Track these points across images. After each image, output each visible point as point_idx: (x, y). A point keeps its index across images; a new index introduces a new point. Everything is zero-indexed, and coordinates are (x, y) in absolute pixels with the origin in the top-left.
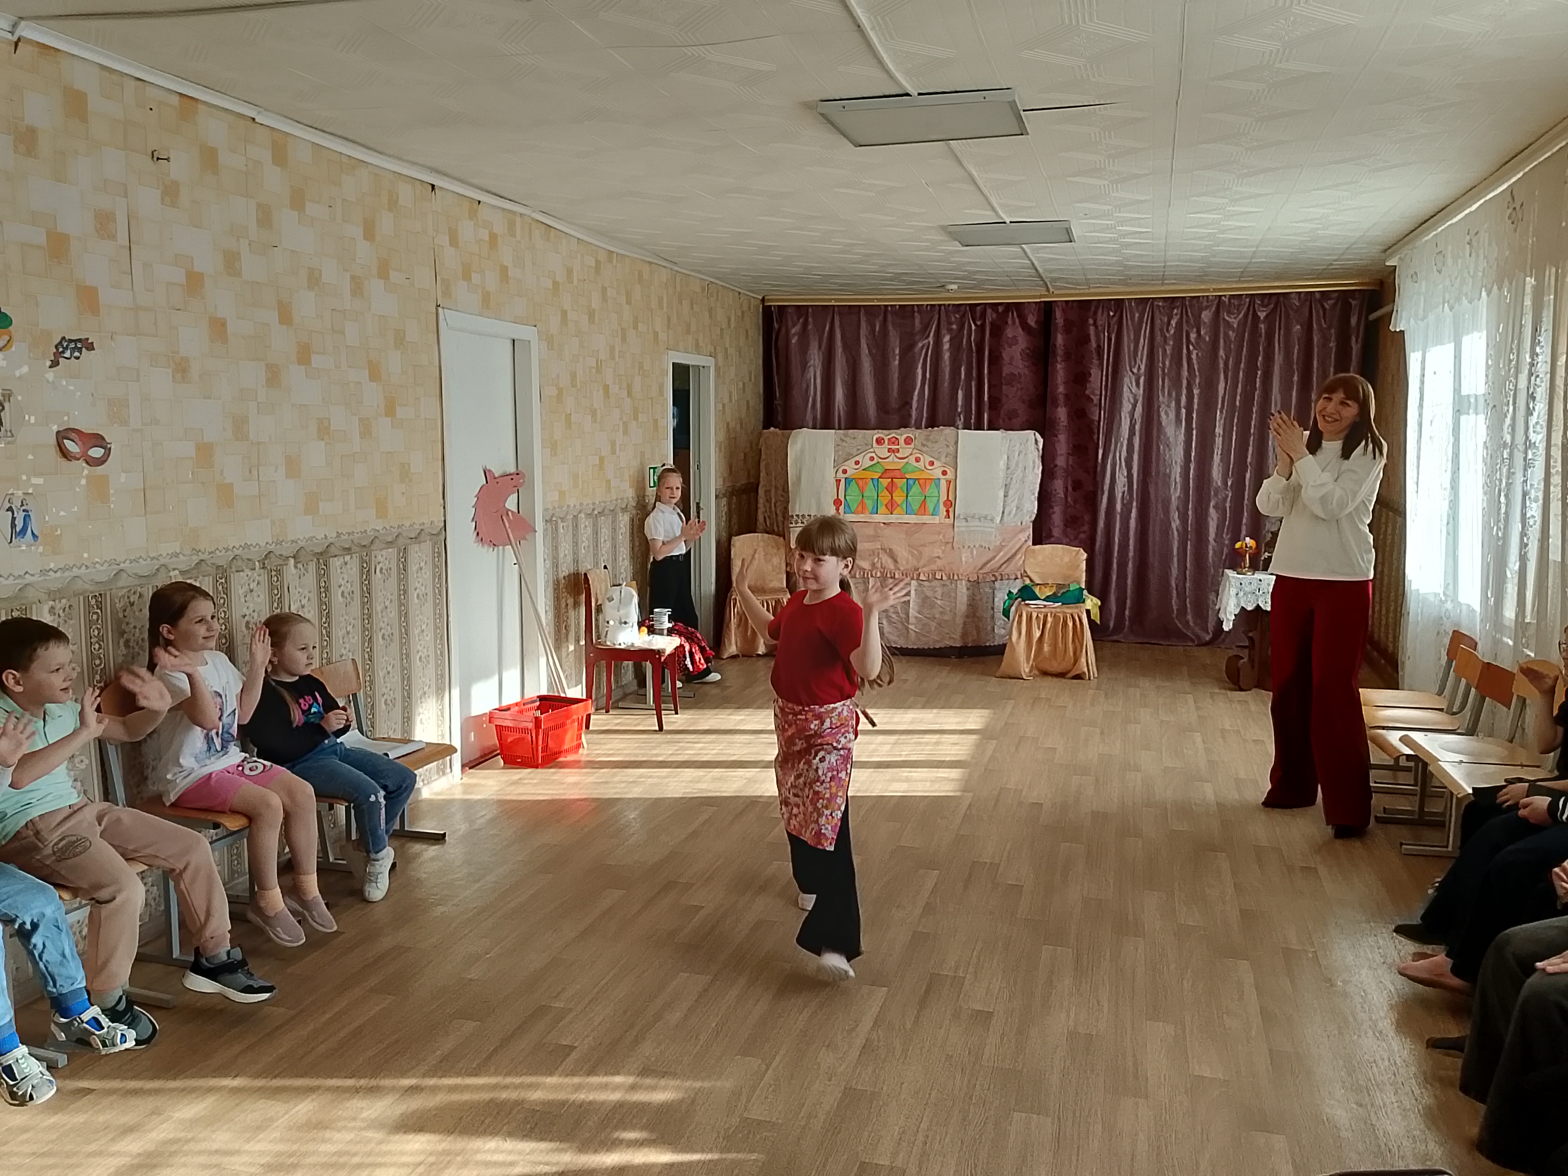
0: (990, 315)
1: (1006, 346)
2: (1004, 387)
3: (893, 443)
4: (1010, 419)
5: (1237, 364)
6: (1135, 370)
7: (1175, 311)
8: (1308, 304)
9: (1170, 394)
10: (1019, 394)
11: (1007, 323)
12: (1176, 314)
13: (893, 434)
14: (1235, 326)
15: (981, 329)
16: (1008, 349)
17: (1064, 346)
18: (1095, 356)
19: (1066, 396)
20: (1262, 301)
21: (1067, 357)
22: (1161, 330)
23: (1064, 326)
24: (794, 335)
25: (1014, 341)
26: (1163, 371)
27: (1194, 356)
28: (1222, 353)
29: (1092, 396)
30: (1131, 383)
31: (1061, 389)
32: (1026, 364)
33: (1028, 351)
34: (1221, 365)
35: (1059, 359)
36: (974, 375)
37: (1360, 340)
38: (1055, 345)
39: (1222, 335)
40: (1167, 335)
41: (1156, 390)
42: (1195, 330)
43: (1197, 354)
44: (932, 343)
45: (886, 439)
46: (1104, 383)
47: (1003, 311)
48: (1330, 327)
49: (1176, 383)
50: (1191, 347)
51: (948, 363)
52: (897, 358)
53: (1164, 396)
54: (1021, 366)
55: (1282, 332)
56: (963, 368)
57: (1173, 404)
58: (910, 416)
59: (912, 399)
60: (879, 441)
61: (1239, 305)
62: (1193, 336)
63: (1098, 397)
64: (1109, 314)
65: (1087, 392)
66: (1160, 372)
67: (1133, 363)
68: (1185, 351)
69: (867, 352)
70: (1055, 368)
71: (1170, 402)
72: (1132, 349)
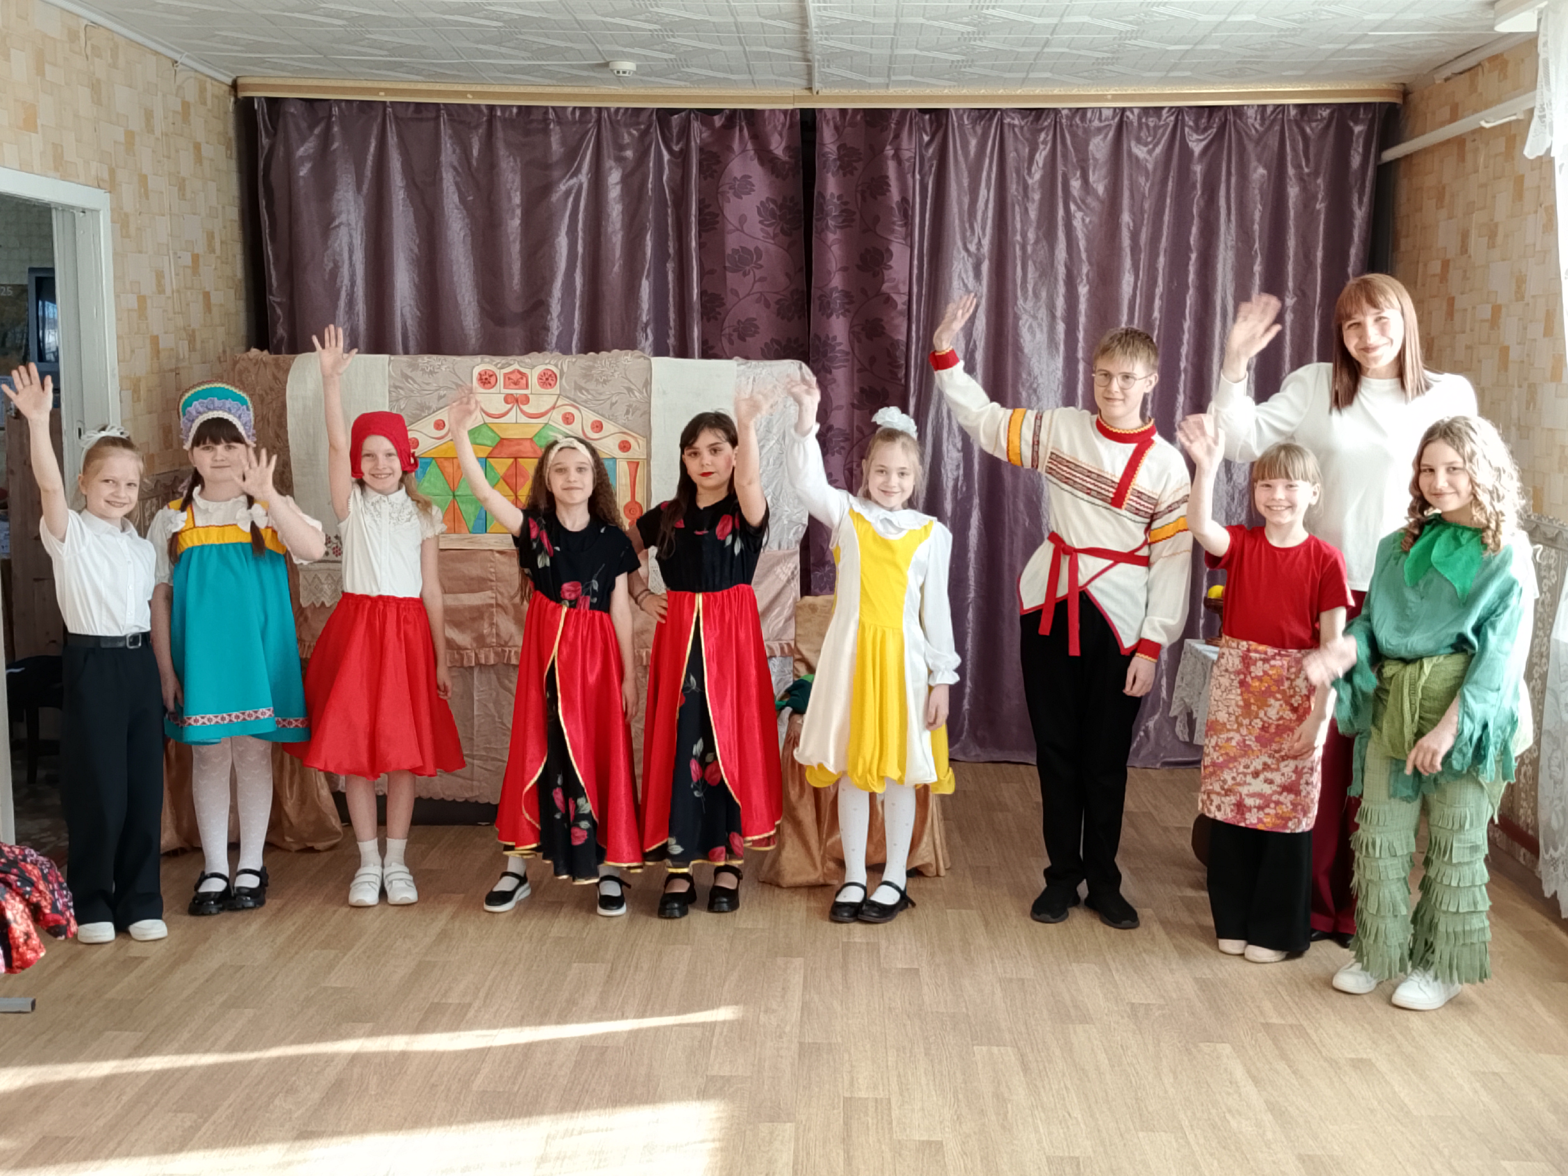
0: (698, 134)
1: (730, 195)
2: (729, 275)
3: (516, 383)
4: (742, 338)
5: (1155, 239)
6: (972, 248)
7: (1043, 136)
8: (1277, 128)
9: (1036, 295)
10: (758, 287)
11: (730, 148)
12: (1045, 142)
13: (515, 364)
14: (1150, 167)
15: (682, 159)
16: (733, 199)
17: (840, 197)
18: (897, 218)
19: (847, 295)
20: (1196, 122)
21: (847, 218)
22: (1018, 172)
23: (840, 158)
24: (303, 159)
25: (745, 186)
26: (1024, 248)
27: (1077, 223)
28: (1126, 218)
29: (895, 297)
30: (966, 271)
31: (837, 281)
32: (770, 230)
33: (772, 206)
34: (1126, 242)
35: (831, 223)
36: (671, 251)
37: (1366, 199)
38: (824, 198)
39: (1126, 183)
40: (1030, 181)
41: (1010, 287)
42: (1078, 174)
43: (1083, 220)
44: (585, 186)
45: (500, 374)
46: (915, 271)
47: (724, 126)
48: (1316, 174)
49: (1047, 271)
50: (1073, 207)
51: (618, 226)
52: (518, 212)
53: (1025, 299)
54: (760, 235)
55: (1233, 180)
56: (648, 237)
57: (1043, 313)
58: (547, 329)
59: (549, 294)
60: (486, 380)
61: (1156, 128)
62: (1076, 184)
63: (906, 298)
64: (921, 138)
65: (885, 287)
66: (1018, 252)
67: (968, 234)
68: (1061, 212)
69: (456, 198)
70: (823, 241)
71: (1037, 308)
72: (966, 207)
